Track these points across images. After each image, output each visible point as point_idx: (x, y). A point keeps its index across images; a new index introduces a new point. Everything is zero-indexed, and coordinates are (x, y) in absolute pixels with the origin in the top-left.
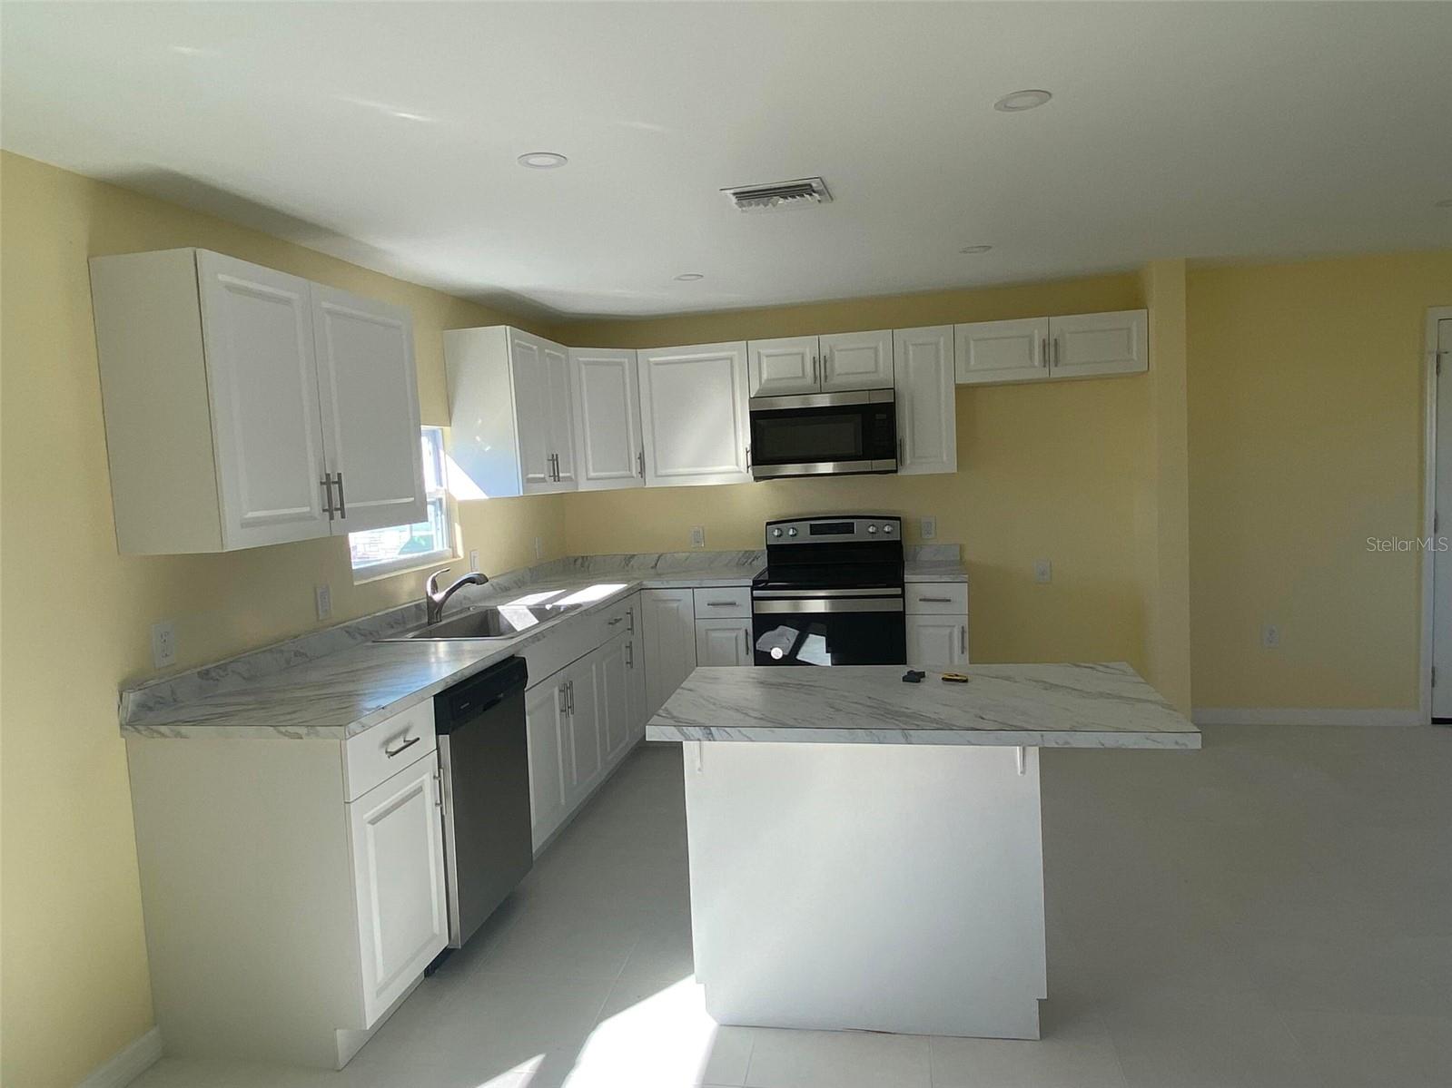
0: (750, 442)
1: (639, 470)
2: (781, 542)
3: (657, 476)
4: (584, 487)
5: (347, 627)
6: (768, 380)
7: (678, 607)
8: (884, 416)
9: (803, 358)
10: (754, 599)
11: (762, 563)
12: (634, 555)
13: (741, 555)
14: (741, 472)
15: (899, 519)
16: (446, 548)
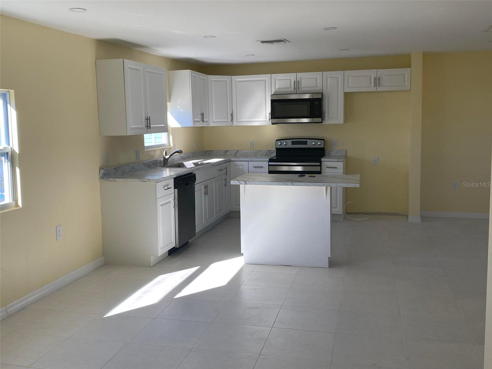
0: (270, 111)
1: (231, 119)
2: (281, 147)
3: (237, 122)
4: (212, 124)
5: (144, 162)
6: (278, 88)
7: (243, 168)
8: (318, 103)
9: (291, 81)
10: (269, 165)
11: (274, 155)
12: (228, 150)
13: (267, 151)
14: (267, 121)
15: (323, 140)
16: (167, 143)
